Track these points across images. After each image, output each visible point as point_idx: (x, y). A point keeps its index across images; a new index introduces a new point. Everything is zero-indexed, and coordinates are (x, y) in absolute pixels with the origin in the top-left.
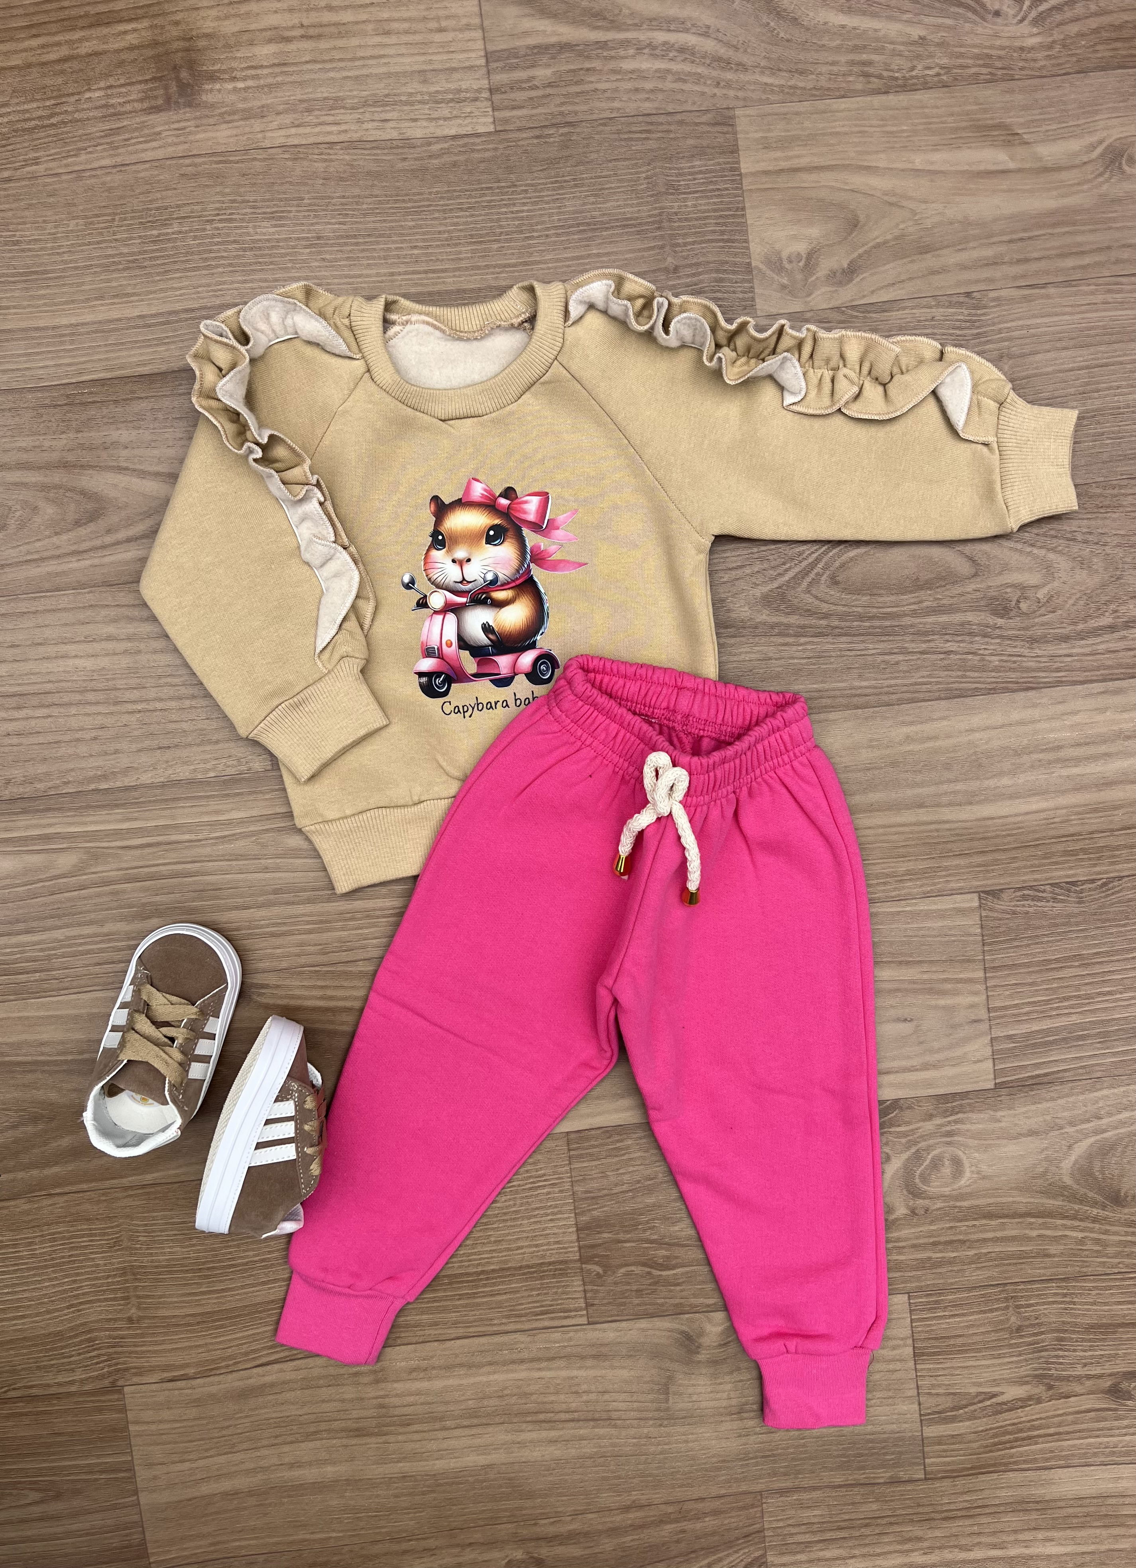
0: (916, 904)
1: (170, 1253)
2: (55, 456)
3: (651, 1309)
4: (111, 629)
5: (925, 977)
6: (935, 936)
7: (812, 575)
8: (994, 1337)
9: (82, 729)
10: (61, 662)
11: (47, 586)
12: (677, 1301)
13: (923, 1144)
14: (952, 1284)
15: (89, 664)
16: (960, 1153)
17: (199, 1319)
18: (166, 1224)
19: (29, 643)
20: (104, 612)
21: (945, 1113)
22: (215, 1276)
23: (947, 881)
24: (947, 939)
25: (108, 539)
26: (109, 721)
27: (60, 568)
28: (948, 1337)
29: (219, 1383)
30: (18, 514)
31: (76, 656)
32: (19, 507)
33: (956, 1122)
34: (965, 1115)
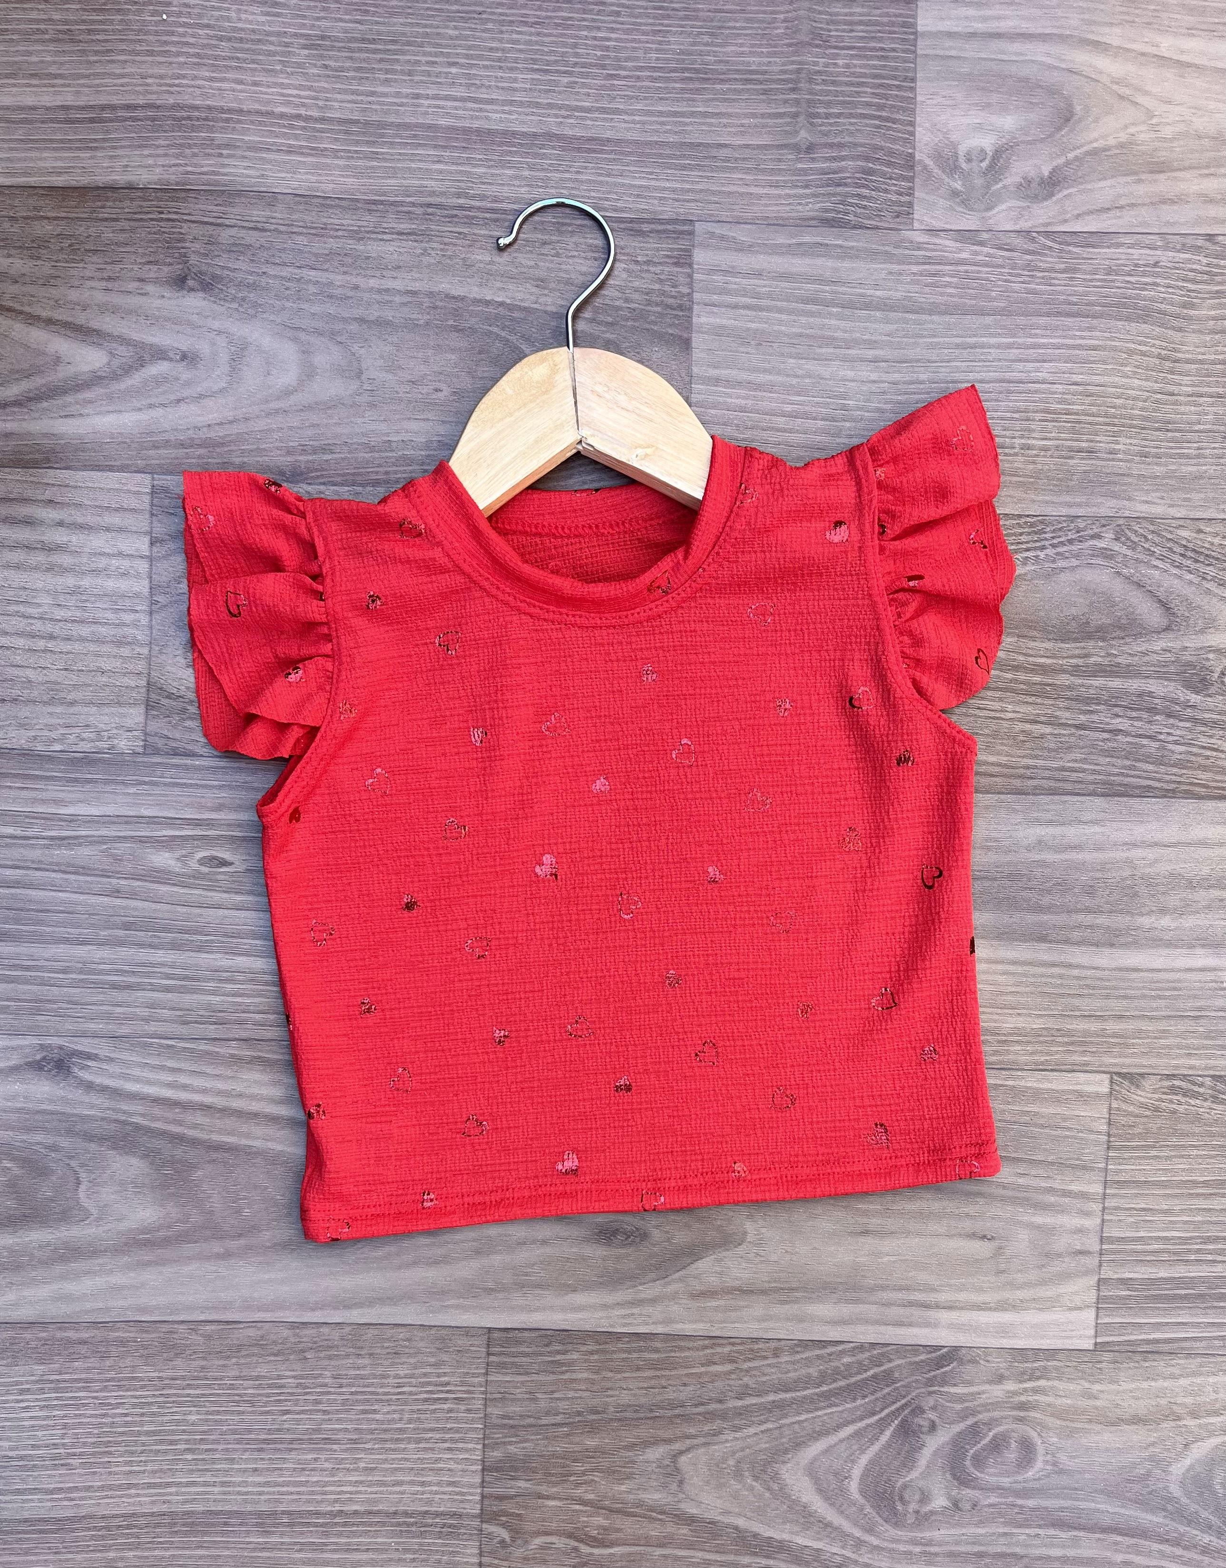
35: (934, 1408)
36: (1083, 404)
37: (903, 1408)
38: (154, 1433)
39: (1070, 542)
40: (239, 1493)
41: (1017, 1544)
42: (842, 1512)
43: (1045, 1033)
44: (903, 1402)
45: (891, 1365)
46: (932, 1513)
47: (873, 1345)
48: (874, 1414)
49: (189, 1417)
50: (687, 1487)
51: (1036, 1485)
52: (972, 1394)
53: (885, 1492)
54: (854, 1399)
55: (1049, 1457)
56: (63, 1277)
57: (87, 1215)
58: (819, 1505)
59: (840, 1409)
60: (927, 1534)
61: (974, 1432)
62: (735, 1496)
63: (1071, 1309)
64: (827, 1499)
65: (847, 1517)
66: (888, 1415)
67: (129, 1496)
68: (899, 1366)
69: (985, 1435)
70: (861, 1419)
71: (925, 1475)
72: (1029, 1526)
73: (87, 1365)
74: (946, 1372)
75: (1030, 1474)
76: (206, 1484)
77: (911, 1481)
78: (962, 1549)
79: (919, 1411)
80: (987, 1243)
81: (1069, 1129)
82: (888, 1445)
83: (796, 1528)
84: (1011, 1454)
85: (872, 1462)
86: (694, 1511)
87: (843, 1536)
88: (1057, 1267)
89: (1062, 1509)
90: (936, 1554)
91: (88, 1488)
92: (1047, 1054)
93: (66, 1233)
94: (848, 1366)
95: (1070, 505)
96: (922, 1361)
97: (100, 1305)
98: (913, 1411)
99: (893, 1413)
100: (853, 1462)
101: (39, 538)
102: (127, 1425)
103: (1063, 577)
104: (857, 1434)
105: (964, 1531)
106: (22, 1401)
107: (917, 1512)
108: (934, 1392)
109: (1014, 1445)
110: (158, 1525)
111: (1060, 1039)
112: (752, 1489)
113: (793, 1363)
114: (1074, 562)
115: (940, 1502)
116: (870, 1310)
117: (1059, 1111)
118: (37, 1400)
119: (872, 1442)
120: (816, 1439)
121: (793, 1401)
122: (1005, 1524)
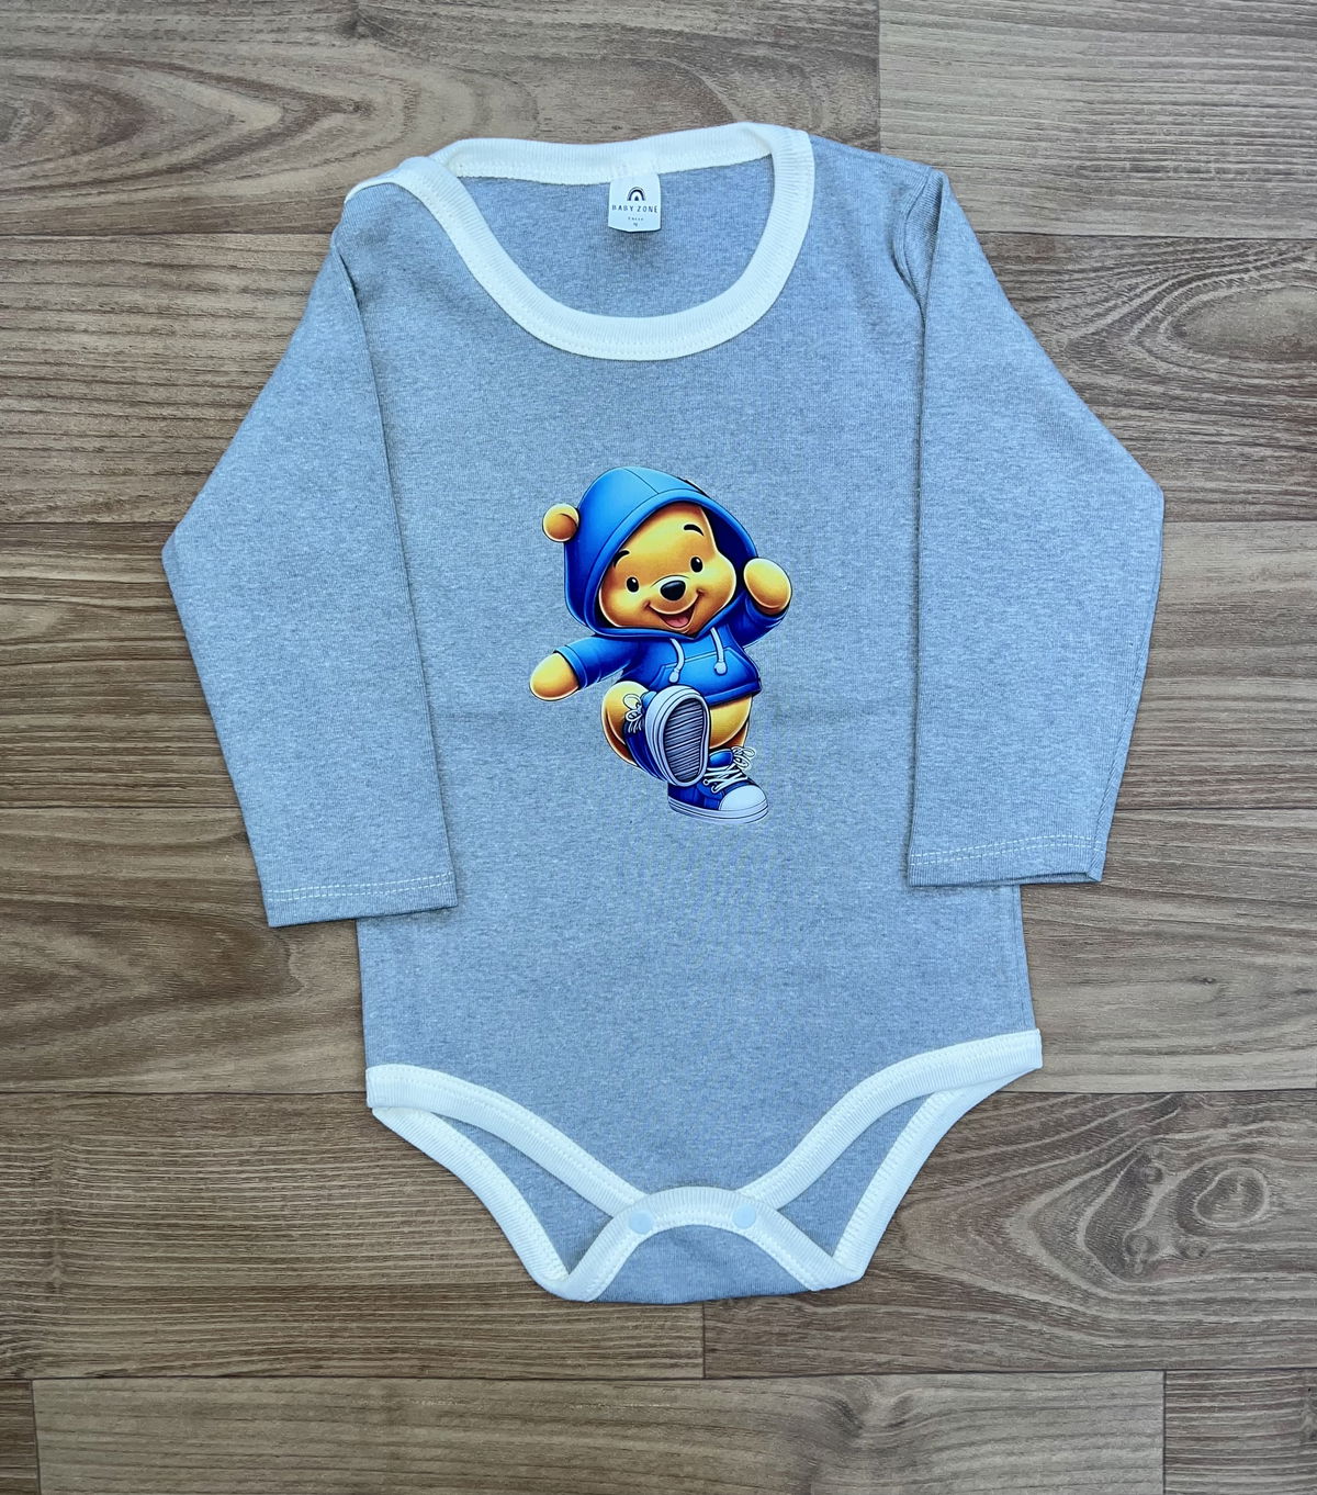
0: (1242, 817)
1: (118, 1196)
2: (85, 44)
3: (798, 1363)
4: (136, 297)
5: (1241, 921)
6: (1262, 865)
7: (1147, 320)
8: (1279, 1443)
9: (82, 435)
10: (63, 336)
11: (55, 225)
12: (836, 1354)
13: (1210, 1161)
14: (1227, 1362)
15: (102, 343)
16: (1260, 1176)
17: (149, 1296)
18: (118, 1153)
19: (23, 305)
20: (128, 271)
21: (1245, 1119)
22: (177, 1237)
23: (1291, 788)
24: (1280, 870)
25: (143, 166)
26: (121, 427)
27: (73, 203)
28: (1216, 1439)
29: (169, 1389)
30: (25, 120)
31: (85, 331)
32: (28, 111)
33: (1260, 1132)
34: (1273, 1124)
35: (1159, 1156)
36: (1277, 126)
37: (1127, 1159)
38: (370, 1205)
39: (1274, 264)
40: (456, 1266)
41: (1245, 1289)
42: (1068, 1266)
43: (1266, 769)
44: (1128, 1152)
45: (1116, 1115)
46: (1159, 1262)
47: (1096, 1096)
48: (1099, 1165)
49: (406, 1188)
50: (908, 1243)
51: (1263, 1228)
52: (1197, 1139)
53: (1112, 1242)
54: (1078, 1152)
55: (1275, 1199)
56: (278, 1049)
57: (299, 986)
58: (1045, 1260)
59: (1064, 1161)
60: (1156, 1284)
61: (1200, 1178)
62: (959, 1251)
63: (1294, 1049)
64: (1052, 1252)
65: (1074, 1270)
66: (1114, 1166)
67: (349, 1268)
68: (1123, 1115)
69: (1212, 1180)
70: (1086, 1171)
71: (1151, 1225)
72: (1256, 1270)
73: (303, 1137)
74: (1170, 1119)
75: (1256, 1217)
76: (423, 1258)
77: (1138, 1231)
78: (1190, 1296)
79: (1145, 1160)
80: (1207, 987)
81: (1290, 867)
82: (1115, 1195)
83: (1021, 1283)
84: (1238, 1199)
85: (1097, 1213)
86: (916, 1267)
87: (1069, 1289)
88: (1279, 1006)
89: (1289, 1251)
90: (1165, 1303)
91: (310, 1260)
92: (1269, 791)
93: (279, 1005)
94: (1071, 1117)
95: (1271, 228)
96: (1147, 1109)
97: (314, 1076)
98: (1138, 1162)
99: (1118, 1163)
100: (1079, 1214)
101: (224, 306)
102: (343, 1196)
103: (1270, 298)
104: (1083, 1185)
105: (1193, 1278)
106: (242, 1172)
107: (1144, 1262)
108: (1159, 1140)
109: (1240, 1188)
110: (377, 1298)
111: (1282, 776)
112: (975, 1243)
113: (1014, 1115)
114: (1279, 285)
115: (1167, 1250)
116: (1093, 1060)
117: (1280, 849)
118: (257, 1171)
119: (1098, 1194)
120: (1041, 1193)
121: (1015, 1154)
122: (1235, 1270)
